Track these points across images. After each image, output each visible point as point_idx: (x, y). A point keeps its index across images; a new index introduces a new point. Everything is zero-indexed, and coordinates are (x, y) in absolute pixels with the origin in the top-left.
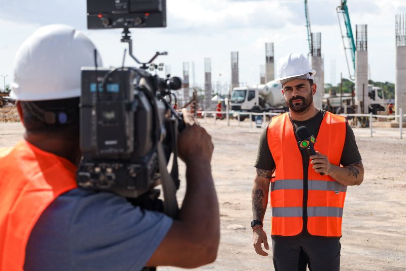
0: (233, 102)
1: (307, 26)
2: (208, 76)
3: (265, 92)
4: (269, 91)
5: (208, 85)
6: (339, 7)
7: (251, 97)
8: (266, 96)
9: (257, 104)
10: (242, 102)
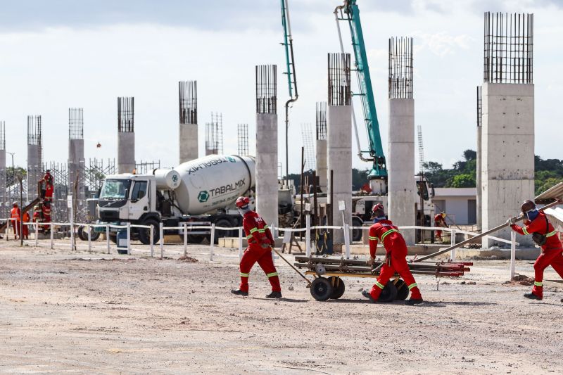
0: (103, 204)
1: (286, 45)
2: (76, 147)
3: (171, 184)
4: (178, 182)
5: (76, 167)
6: (341, 7)
7: (139, 195)
8: (172, 193)
9: (153, 209)
10: (123, 203)
